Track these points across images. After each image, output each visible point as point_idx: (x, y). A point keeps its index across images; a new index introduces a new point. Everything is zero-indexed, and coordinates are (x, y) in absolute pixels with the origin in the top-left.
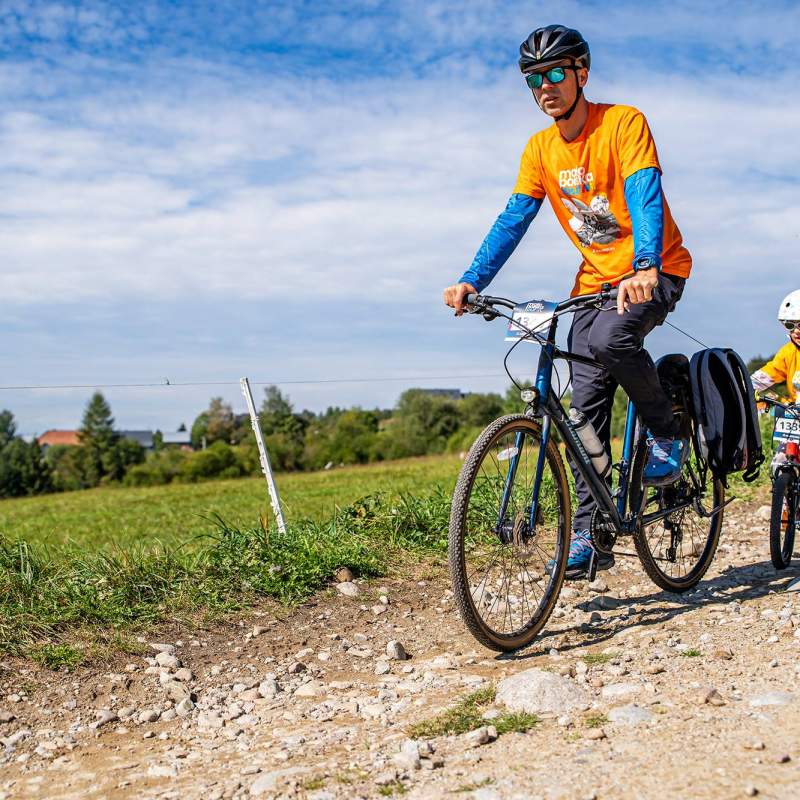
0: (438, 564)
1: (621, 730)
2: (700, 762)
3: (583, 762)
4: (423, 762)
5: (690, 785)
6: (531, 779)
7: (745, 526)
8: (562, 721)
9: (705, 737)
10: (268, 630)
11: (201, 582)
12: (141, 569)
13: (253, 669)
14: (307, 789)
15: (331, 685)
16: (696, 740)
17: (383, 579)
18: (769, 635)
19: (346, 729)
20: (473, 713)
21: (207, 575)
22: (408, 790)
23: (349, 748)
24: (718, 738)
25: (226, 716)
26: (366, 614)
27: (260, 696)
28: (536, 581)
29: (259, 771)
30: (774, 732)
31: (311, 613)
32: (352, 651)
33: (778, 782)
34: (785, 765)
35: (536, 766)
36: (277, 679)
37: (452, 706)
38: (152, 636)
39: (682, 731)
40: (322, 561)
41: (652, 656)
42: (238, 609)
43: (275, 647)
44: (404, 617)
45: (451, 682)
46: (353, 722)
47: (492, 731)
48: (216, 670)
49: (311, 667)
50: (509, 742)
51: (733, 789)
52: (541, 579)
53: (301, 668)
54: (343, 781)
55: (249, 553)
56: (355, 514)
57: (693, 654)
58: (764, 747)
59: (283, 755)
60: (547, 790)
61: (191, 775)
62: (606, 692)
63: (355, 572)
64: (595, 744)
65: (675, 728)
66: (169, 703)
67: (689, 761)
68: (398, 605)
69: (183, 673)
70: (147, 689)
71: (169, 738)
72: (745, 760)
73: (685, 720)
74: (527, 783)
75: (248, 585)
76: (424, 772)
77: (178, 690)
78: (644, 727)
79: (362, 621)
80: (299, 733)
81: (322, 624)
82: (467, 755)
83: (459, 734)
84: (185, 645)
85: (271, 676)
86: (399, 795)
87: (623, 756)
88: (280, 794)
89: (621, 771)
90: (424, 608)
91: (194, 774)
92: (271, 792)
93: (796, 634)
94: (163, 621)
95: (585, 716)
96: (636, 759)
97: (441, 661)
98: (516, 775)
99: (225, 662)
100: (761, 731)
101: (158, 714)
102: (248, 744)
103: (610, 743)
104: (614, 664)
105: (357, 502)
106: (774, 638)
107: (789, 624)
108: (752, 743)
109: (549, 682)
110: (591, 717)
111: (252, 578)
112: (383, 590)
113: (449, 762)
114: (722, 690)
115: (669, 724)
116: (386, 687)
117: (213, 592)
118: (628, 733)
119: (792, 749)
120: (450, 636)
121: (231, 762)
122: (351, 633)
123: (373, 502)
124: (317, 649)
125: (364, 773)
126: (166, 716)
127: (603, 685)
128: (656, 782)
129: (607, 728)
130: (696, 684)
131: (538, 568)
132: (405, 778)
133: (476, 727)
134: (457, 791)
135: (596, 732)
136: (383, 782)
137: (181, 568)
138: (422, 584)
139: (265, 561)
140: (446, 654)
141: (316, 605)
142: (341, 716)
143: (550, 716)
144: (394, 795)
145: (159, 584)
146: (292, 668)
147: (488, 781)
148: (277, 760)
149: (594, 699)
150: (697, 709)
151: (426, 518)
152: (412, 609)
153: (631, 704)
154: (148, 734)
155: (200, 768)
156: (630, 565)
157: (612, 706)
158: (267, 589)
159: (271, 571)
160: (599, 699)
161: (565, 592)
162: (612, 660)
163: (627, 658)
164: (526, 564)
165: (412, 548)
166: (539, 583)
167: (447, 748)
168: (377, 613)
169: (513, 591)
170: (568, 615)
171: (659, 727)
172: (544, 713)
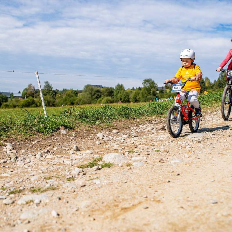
0: (90, 127)
1: (136, 167)
2: (156, 175)
3: (124, 174)
4: (80, 173)
5: (152, 180)
8: (120, 165)
9: (158, 169)
10: (40, 141)
11: (21, 128)
12: (3, 123)
13: (34, 151)
14: (47, 179)
15: (56, 156)
16: (156, 170)
17: (74, 130)
18: (179, 147)
19: (60, 166)
20: (96, 163)
21: (23, 126)
22: (75, 180)
23: (60, 170)
24: (161, 170)
25: (25, 162)
27: (36, 158)
28: (117, 133)
29: (34, 175)
30: (176, 169)
31: (52, 138)
32: (63, 148)
33: (175, 179)
34: (178, 176)
35: (111, 175)
36: (41, 154)
37: (90, 161)
38: (5, 141)
39: (152, 168)
40: (56, 124)
41: (147, 151)
42: (31, 135)
43: (41, 146)
44: (79, 140)
45: (91, 156)
46: (62, 165)
47: (100, 167)
48: (23, 151)
49: (51, 151)
50: (105, 170)
51: (163, 181)
53: (48, 151)
54: (57, 177)
55: (35, 121)
56: (67, 112)
57: (158, 151)
58: (173, 172)
59: (41, 172)
60: (114, 180)
61: (14, 176)
62: (133, 159)
63: (66, 127)
64: (128, 170)
65: (150, 167)
66: (9, 159)
67: (153, 174)
68: (78, 137)
69: (14, 151)
70: (3, 155)
71: (8, 167)
72: (167, 175)
73: (153, 165)
74: (108, 179)
75: (34, 129)
76: (80, 176)
77: (12, 155)
78: (142, 167)
79: (67, 140)
80: (47, 167)
81: (55, 141)
82: (92, 172)
83: (91, 168)
84: (15, 144)
85: (39, 153)
86: (73, 181)
87: (135, 173)
88: (39, 180)
89: (134, 176)
90: (85, 138)
91: (15, 176)
92: (36, 180)
93: (186, 147)
94: (9, 137)
95: (126, 164)
96: (139, 174)
97: (88, 151)
98: (105, 177)
99: (26, 149)
100: (173, 168)
101: (6, 161)
102: (31, 169)
103: (132, 170)
105: (68, 109)
106: (180, 148)
107: (185, 145)
108: (170, 171)
109: (117, 155)
110: (128, 164)
111: (36, 127)
112: (74, 133)
113: (87, 174)
114: (164, 159)
116: (72, 157)
117: (24, 130)
119: (180, 172)
120: (91, 146)
121: (26, 173)
122: (63, 143)
123: (72, 109)
124: (53, 147)
125: (63, 176)
126: (8, 162)
127: (132, 157)
128: (143, 179)
129: (132, 167)
130: (157, 157)
131: (118, 130)
132: (75, 177)
133: (96, 166)
134: (89, 180)
135: (129, 168)
136: (68, 178)
137: (15, 123)
138: (85, 132)
139: (40, 123)
140: (90, 150)
141: (54, 136)
142: (58, 163)
143: (117, 164)
144: (71, 181)
145: (8, 128)
146: (46, 151)
147: (97, 178)
148: (39, 173)
149: (129, 160)
150: (157, 163)
151: (88, 115)
152: (82, 138)
153: (139, 161)
154: (3, 166)
155: (17, 174)
156: (144, 130)
157: (134, 162)
158: (40, 130)
159: (41, 126)
160: (131, 160)
161: (125, 136)
162: (136, 152)
163: (140, 151)
164: (115, 129)
165: (83, 122)
166: (118, 133)
167: (87, 171)
168: (72, 139)
169: (111, 135)
170: (125, 142)
171: (146, 167)
172: (115, 163)
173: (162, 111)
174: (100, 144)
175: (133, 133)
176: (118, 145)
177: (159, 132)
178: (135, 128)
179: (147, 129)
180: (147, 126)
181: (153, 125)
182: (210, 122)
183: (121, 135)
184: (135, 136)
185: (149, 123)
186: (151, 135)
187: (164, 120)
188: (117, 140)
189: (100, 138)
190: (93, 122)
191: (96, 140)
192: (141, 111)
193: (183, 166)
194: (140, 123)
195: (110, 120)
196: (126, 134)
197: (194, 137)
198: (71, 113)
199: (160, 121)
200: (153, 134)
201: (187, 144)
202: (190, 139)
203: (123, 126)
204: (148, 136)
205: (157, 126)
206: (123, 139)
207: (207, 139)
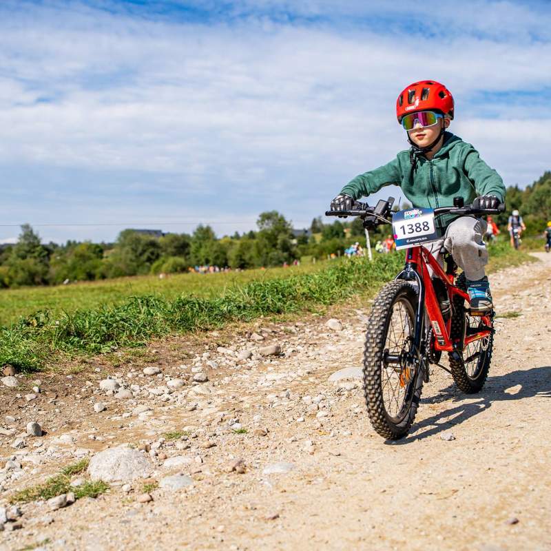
0: (85, 362)
1: (166, 495)
3: (127, 522)
4: (7, 524)
6: (80, 539)
7: (315, 333)
8: (125, 488)
17: (40, 374)
18: (299, 417)
26: (20, 401)
28: (156, 373)
30: (271, 495)
35: (91, 526)
37: (56, 474)
41: (211, 434)
44: (49, 402)
45: (66, 454)
47: (70, 497)
50: (81, 505)
52: (160, 372)
56: (28, 324)
57: (241, 432)
62: (167, 463)
63: (17, 368)
64: (142, 506)
65: (204, 492)
68: (47, 393)
73: (214, 486)
74: (76, 542)
76: (5, 533)
78: (183, 491)
79: (16, 406)
82: (43, 519)
83: (47, 499)
87: (157, 517)
89: (150, 530)
90: (66, 395)
93: (317, 416)
95: (145, 483)
96: (165, 519)
97: (65, 438)
98: (72, 535)
100: (263, 494)
103: (153, 505)
104: (183, 440)
105: (31, 316)
106: (301, 419)
107: (316, 408)
109: (124, 456)
110: (147, 485)
112: (38, 382)
113: (29, 524)
114: (248, 461)
115: (201, 489)
116: (14, 460)
118: (170, 497)
120: (80, 417)
122: (3, 416)
123: (43, 315)
127: (166, 458)
128: (172, 538)
130: (231, 457)
131: (161, 364)
133: (62, 493)
135: (146, 497)
138: (70, 377)
140: (72, 431)
143: (118, 483)
147: (47, 541)
149: (156, 469)
150: (226, 476)
151: (84, 327)
152: (57, 396)
153: (178, 474)
156: (228, 362)
157: (166, 475)
160: (159, 470)
161: (175, 382)
162: (182, 437)
163: (193, 435)
164: (153, 361)
165: (68, 350)
166: (159, 375)
167: (34, 511)
168: (29, 399)
169: (138, 381)
170: (172, 400)
171: (193, 492)
172: (115, 481)
173: (279, 304)
174: (105, 409)
175: (197, 371)
176: (150, 413)
177: (265, 363)
178: (206, 355)
179: (235, 359)
180: (235, 348)
181: (254, 345)
183: (166, 379)
184: (201, 381)
185: (243, 340)
186: (245, 376)
187: (282, 328)
188: (151, 396)
189: (107, 394)
190: (96, 348)
191: (95, 401)
192: (225, 309)
193: (289, 485)
194: (220, 343)
195: (141, 339)
196: (179, 377)
197: (346, 378)
198: (39, 326)
199: (273, 332)
200: (247, 372)
201: (321, 405)
202: (335, 384)
203: (174, 353)
204: (235, 378)
205: (261, 349)
206: (167, 391)
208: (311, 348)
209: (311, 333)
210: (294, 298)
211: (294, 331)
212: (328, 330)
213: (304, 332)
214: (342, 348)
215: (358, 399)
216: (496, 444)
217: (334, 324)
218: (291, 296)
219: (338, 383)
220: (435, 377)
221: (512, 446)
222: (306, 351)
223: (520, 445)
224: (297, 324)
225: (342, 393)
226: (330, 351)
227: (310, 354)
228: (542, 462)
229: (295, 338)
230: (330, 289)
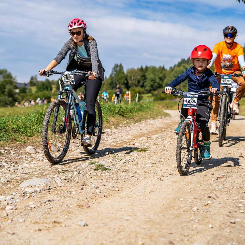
7: (17, 155)
93: (6, 209)
107: (7, 204)
182: (72, 154)
197: (31, 185)
201: (10, 202)
202: (23, 189)
207: (49, 189)
208: (13, 165)
209: (15, 155)
210: (6, 131)
211: (3, 153)
212: (26, 154)
213: (10, 154)
214: (33, 165)
215: (35, 199)
216: (110, 229)
217: (30, 149)
218: (4, 129)
219: (25, 188)
220: (86, 186)
221: (119, 230)
222: (9, 166)
223: (124, 230)
224: (6, 148)
225: (26, 195)
226: (25, 167)
227: (12, 168)
228: (133, 240)
229: (3, 158)
230: (31, 126)
